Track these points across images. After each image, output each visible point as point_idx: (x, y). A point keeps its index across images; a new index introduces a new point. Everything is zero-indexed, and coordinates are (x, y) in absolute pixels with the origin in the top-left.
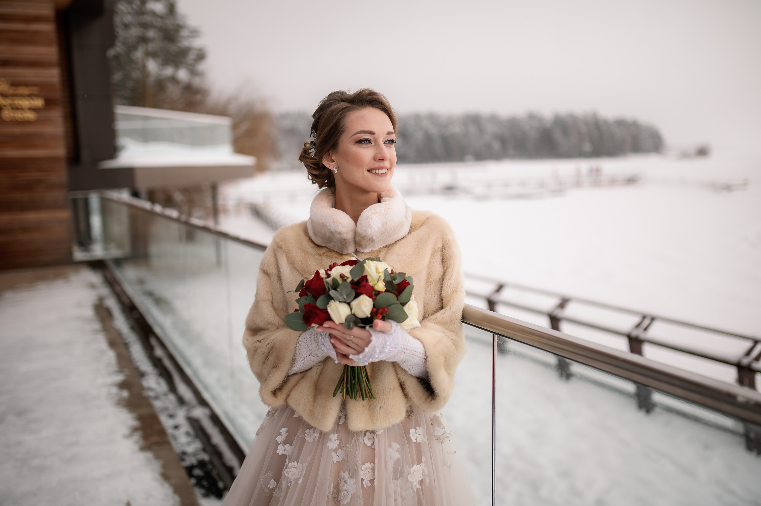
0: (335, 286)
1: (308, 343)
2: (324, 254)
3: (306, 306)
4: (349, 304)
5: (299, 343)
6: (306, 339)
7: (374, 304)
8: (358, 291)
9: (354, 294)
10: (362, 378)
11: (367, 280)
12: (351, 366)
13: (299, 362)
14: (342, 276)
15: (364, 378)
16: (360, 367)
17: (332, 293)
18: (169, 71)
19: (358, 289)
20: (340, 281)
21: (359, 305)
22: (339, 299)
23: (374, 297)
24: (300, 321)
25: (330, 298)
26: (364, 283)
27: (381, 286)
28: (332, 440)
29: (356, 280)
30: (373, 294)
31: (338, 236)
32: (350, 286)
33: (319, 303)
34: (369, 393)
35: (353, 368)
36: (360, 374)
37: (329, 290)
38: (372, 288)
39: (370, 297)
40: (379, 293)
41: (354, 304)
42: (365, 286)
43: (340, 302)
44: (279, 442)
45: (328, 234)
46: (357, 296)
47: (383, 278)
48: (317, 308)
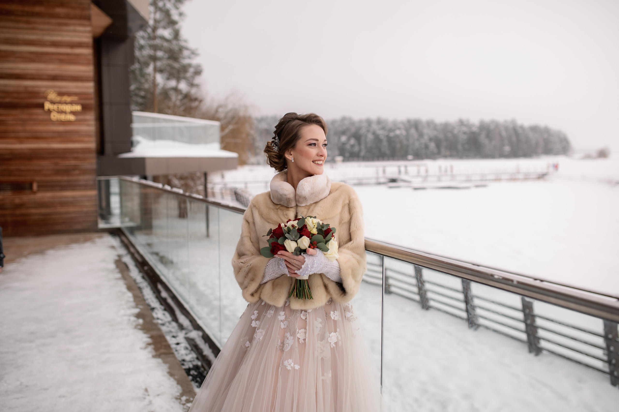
0: (289, 231)
1: (273, 266)
2: (279, 208)
3: (272, 243)
4: (296, 241)
5: (268, 266)
6: (272, 263)
7: (310, 242)
8: (302, 234)
9: (299, 236)
10: (306, 286)
11: (306, 228)
12: (299, 280)
13: (267, 277)
14: (293, 226)
15: (306, 287)
16: (304, 280)
17: (287, 235)
18: (173, 83)
19: (301, 232)
20: (291, 228)
21: (302, 241)
22: (290, 238)
23: (311, 237)
24: (269, 252)
25: (286, 238)
26: (305, 229)
27: (315, 231)
28: (281, 315)
29: (300, 228)
30: (310, 235)
31: (285, 197)
32: (297, 231)
33: (280, 241)
34: (309, 295)
35: (300, 280)
36: (304, 284)
37: (285, 234)
38: (310, 233)
39: (308, 237)
40: (314, 235)
41: (299, 241)
42: (305, 231)
43: (291, 240)
44: (253, 319)
45: (279, 196)
46: (301, 237)
47: (316, 226)
48: (278, 244)
